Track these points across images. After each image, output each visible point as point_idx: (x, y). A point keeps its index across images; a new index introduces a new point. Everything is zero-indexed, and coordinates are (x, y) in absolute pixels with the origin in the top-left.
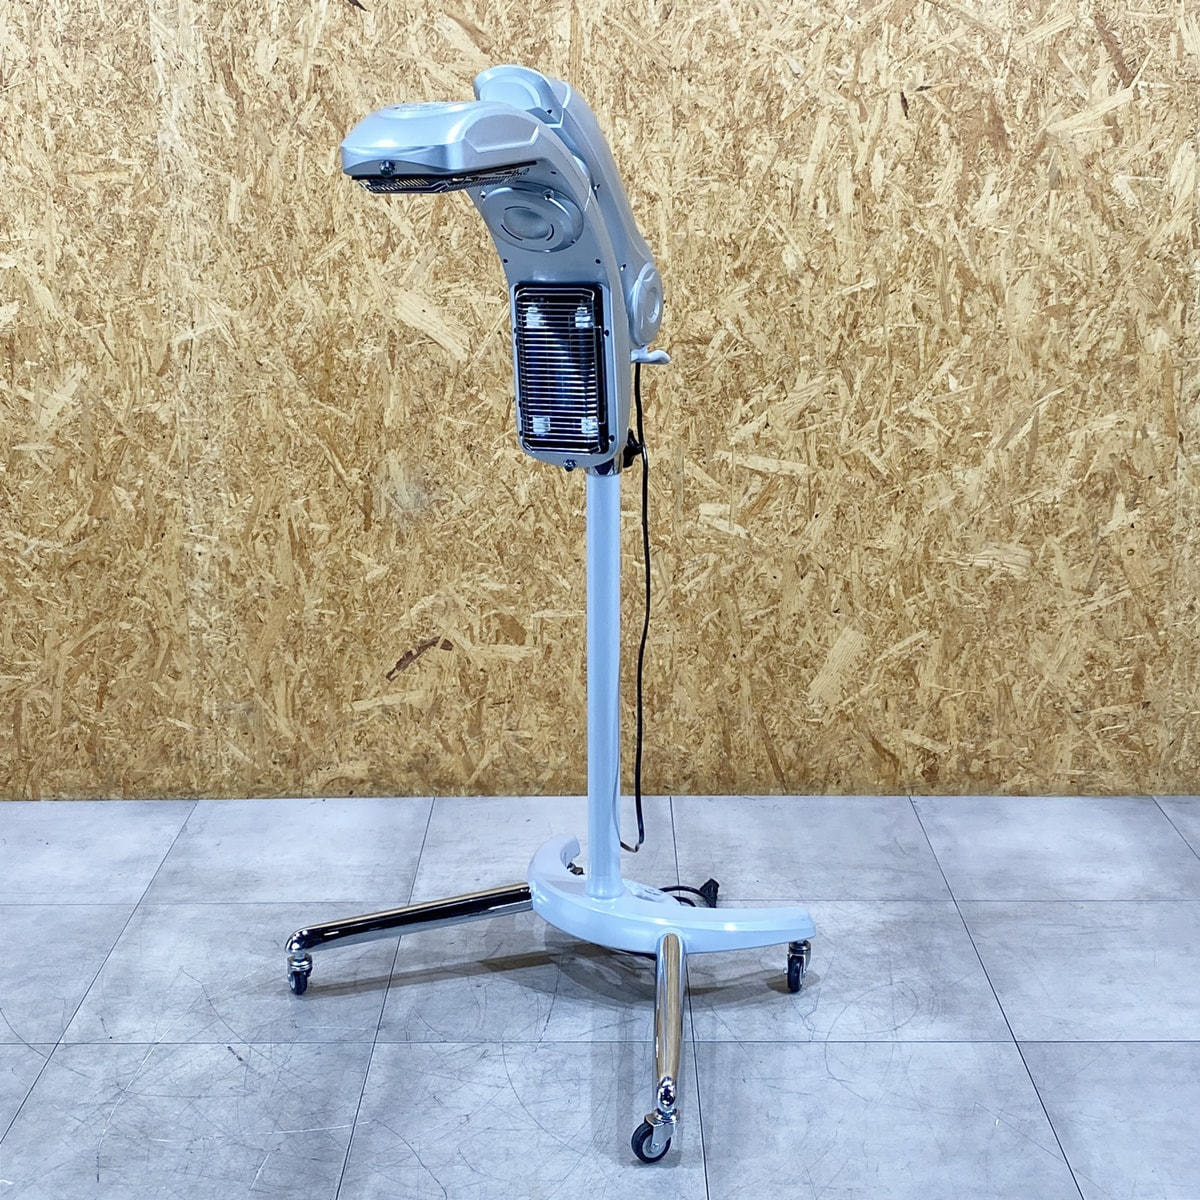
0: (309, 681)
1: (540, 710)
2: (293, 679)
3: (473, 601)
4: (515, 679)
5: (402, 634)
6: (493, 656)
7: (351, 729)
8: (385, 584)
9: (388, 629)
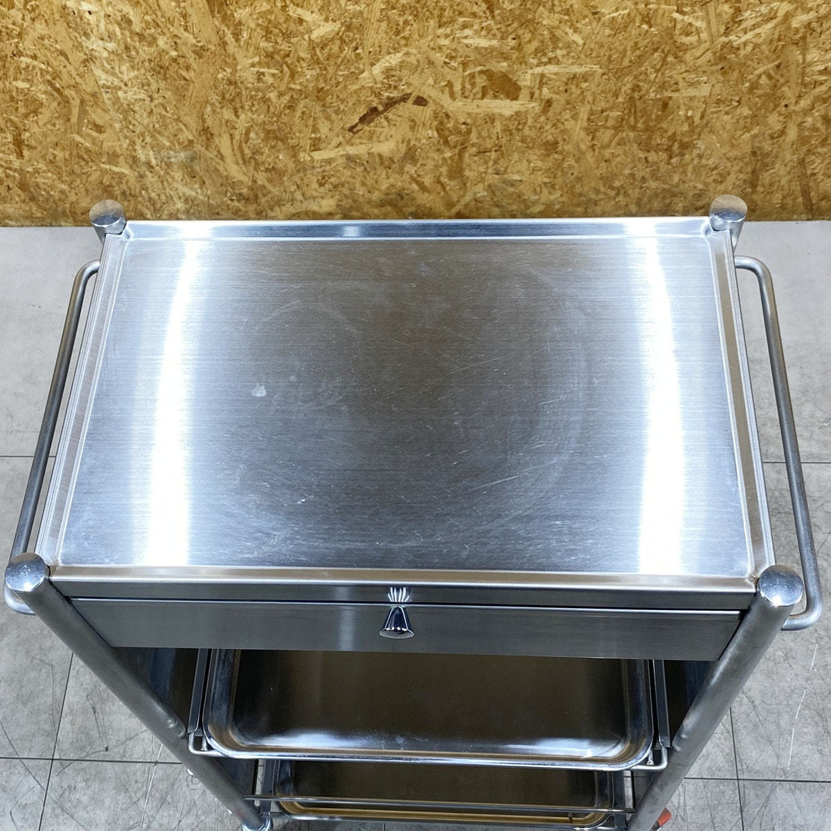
0: (257, 134)
1: (533, 157)
2: (237, 133)
3: (452, 58)
4: (504, 131)
5: (364, 92)
6: (478, 111)
7: (313, 174)
8: (338, 42)
9: (346, 86)
